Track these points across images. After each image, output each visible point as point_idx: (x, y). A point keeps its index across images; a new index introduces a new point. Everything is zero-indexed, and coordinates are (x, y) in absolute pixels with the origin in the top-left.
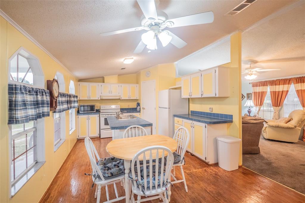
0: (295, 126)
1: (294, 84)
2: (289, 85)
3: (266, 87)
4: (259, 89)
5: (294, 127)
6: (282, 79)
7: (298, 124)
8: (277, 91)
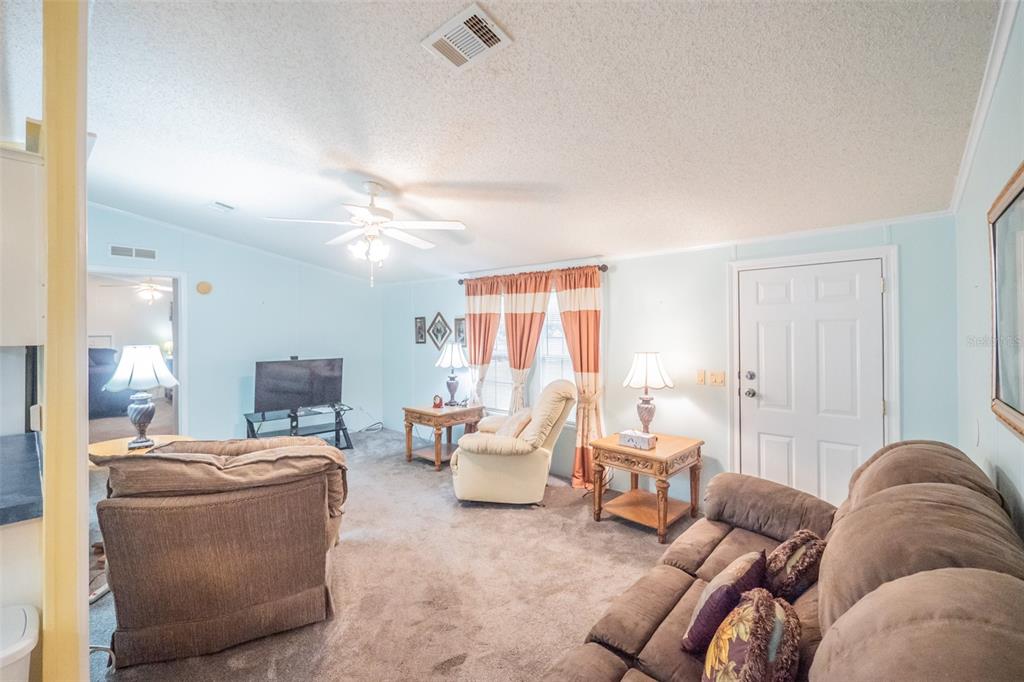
0: (532, 445)
1: (557, 291)
2: (548, 294)
3: (498, 296)
4: (482, 304)
5: (530, 448)
6: (530, 273)
7: (541, 438)
8: (520, 315)
